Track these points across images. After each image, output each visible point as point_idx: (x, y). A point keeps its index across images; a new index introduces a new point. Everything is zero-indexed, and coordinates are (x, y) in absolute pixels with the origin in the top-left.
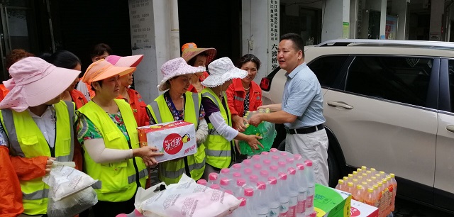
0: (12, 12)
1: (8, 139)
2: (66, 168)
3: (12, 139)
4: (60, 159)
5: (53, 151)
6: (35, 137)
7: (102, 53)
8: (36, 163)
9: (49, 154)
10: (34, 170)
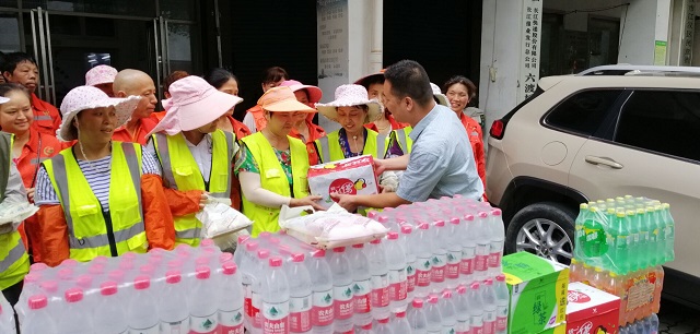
0: (174, 28)
1: (162, 169)
2: (220, 205)
3: (165, 169)
4: (214, 195)
5: (207, 186)
6: (190, 168)
7: (279, 79)
8: (190, 196)
9: (203, 188)
10: (187, 204)
